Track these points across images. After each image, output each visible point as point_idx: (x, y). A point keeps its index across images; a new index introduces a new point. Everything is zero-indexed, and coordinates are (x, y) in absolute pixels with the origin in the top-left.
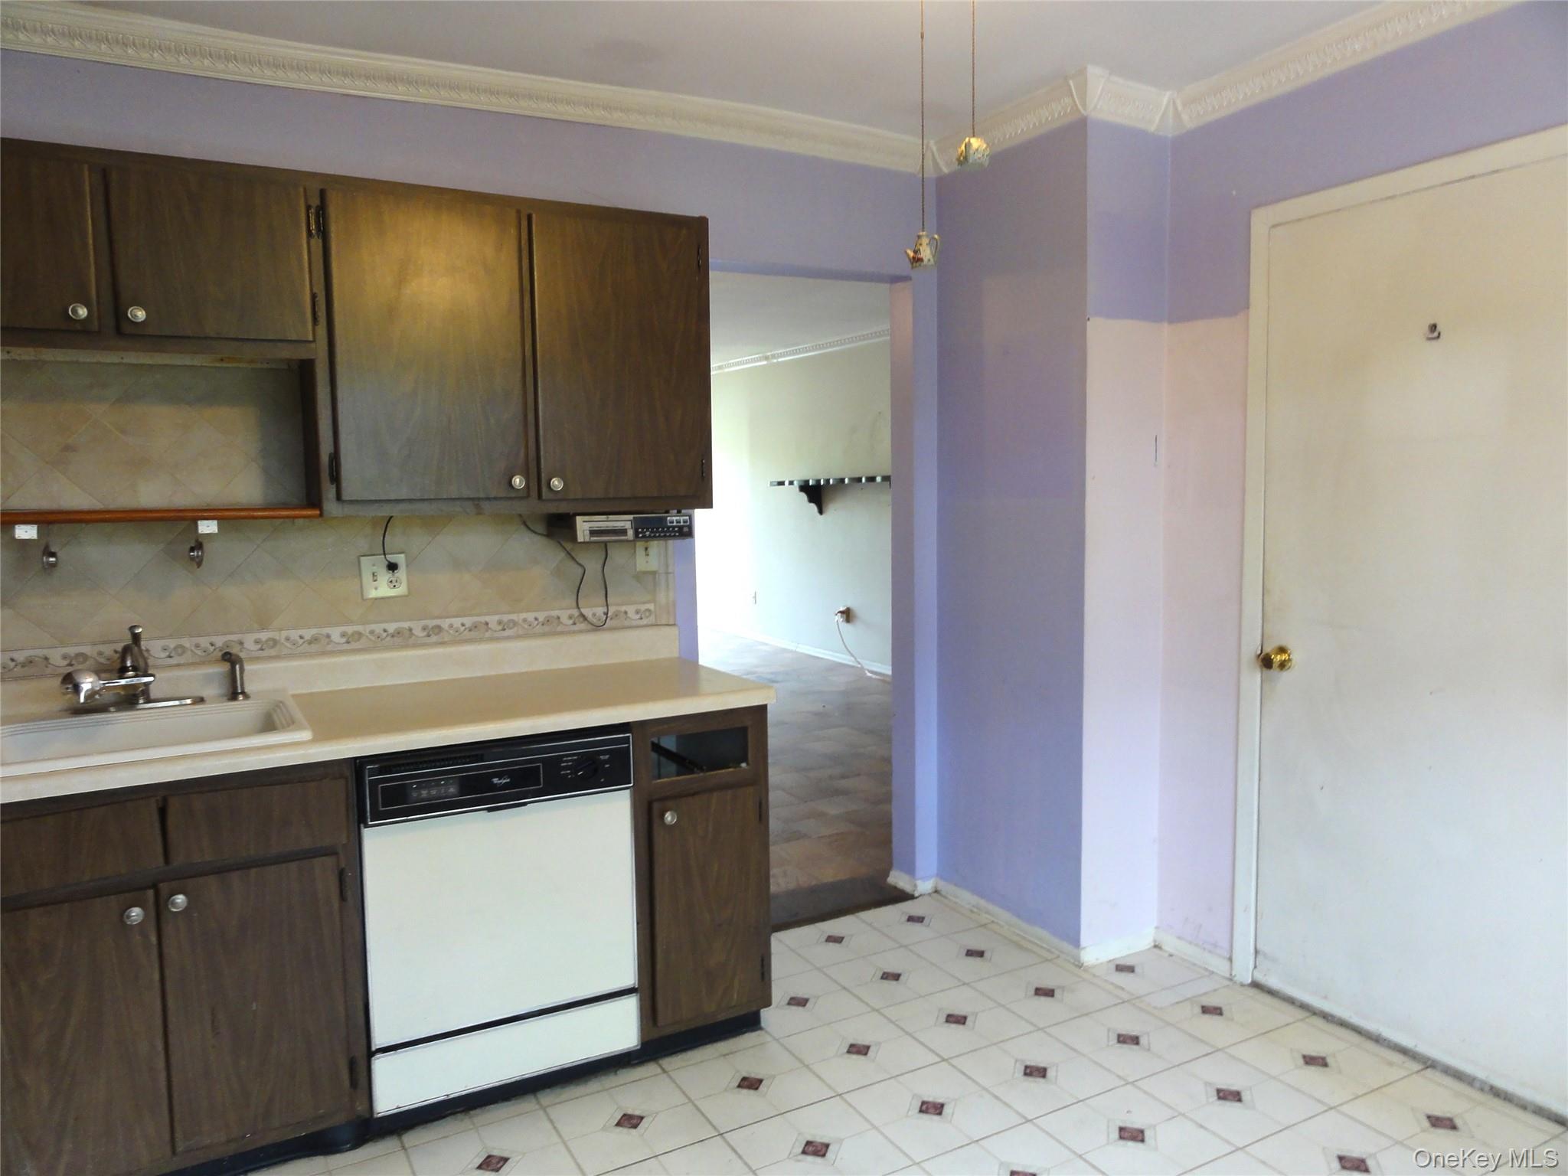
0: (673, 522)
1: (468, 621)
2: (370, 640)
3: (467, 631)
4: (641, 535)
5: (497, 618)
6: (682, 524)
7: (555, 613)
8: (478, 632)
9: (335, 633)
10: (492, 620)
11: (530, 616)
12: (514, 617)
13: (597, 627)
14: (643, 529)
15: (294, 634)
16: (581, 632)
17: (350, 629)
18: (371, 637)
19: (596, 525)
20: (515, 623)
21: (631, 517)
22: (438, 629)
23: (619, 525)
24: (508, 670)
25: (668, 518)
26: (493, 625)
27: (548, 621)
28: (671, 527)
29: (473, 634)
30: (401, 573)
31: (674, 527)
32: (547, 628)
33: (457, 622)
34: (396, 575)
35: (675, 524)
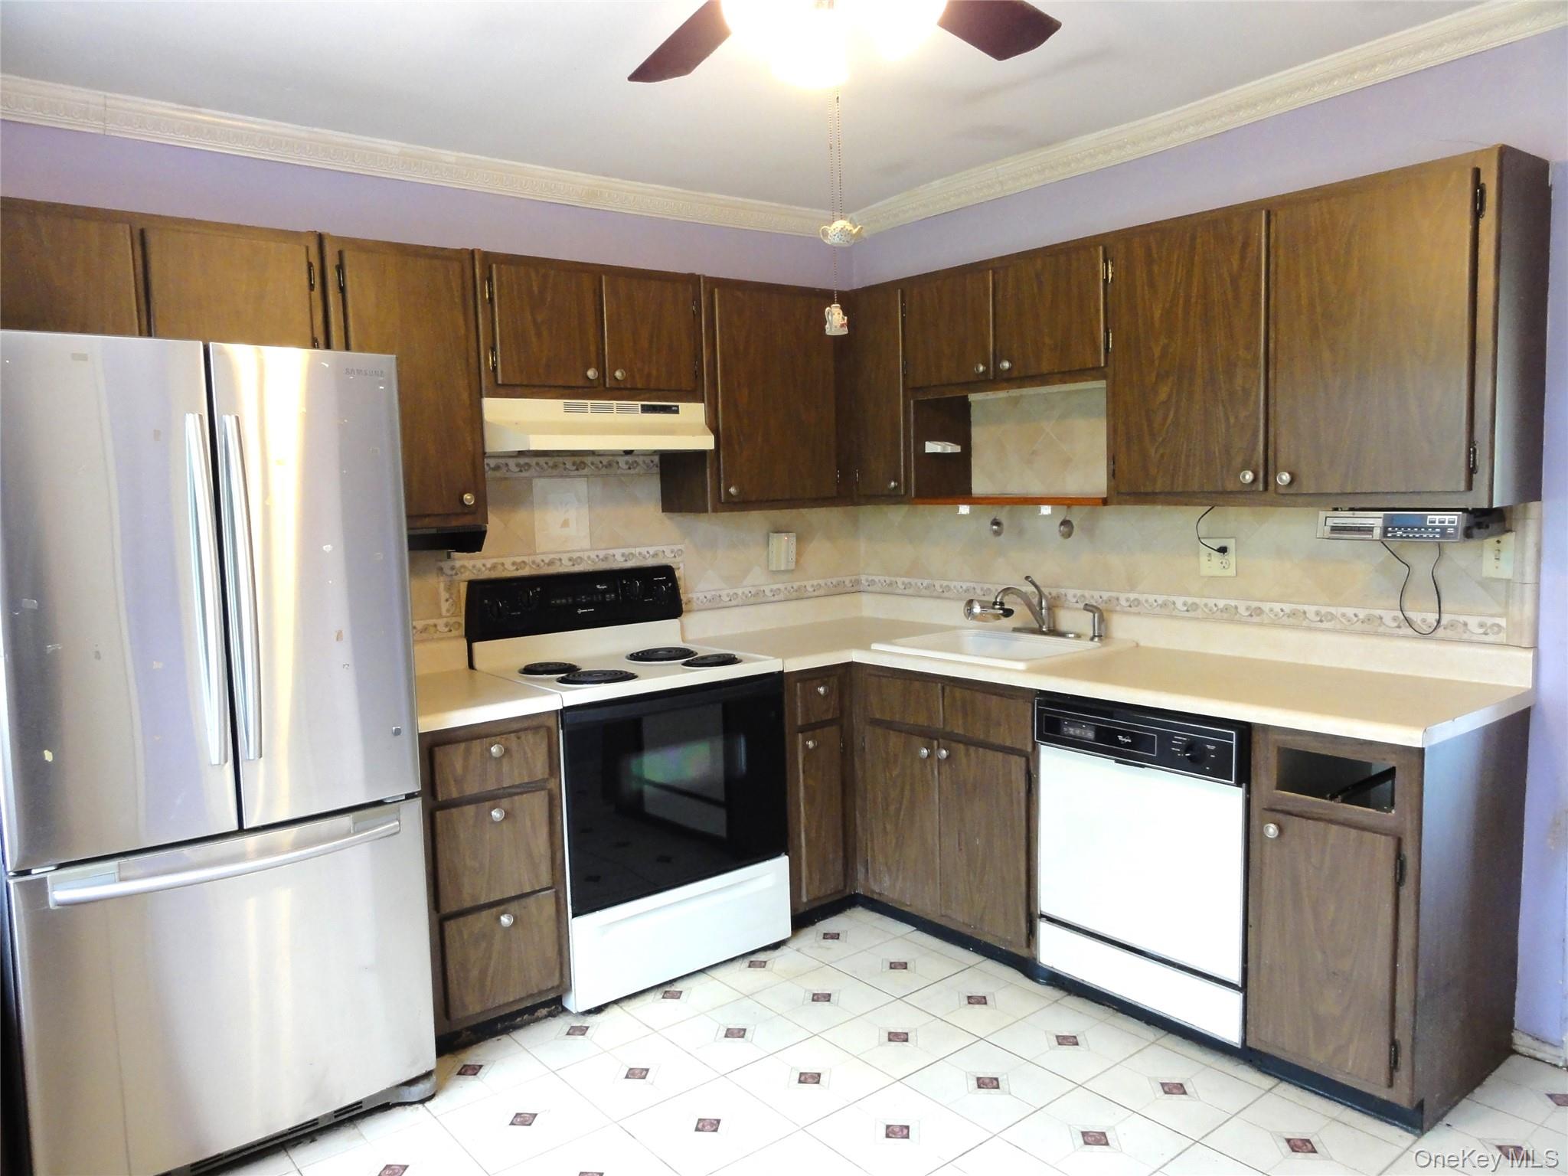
0: (1434, 522)
1: (1287, 608)
2: (1205, 612)
3: (1286, 616)
4: (1389, 535)
5: (1314, 608)
6: (1446, 524)
7: (1377, 612)
8: (1295, 620)
9: (1179, 601)
10: (1311, 610)
11: (1350, 612)
12: (1332, 610)
13: (1423, 635)
14: (1394, 528)
15: (1151, 598)
16: (1405, 637)
17: (1190, 600)
18: (1205, 609)
19: (1340, 522)
20: (1331, 617)
21: (1381, 514)
22: (1259, 611)
23: (1368, 522)
24: (1315, 661)
25: (1429, 517)
26: (1311, 615)
27: (1368, 619)
28: (1430, 527)
29: (1291, 621)
30: (1231, 556)
31: (1434, 528)
32: (1366, 627)
33: (1277, 606)
34: (1226, 557)
35: (1437, 524)
